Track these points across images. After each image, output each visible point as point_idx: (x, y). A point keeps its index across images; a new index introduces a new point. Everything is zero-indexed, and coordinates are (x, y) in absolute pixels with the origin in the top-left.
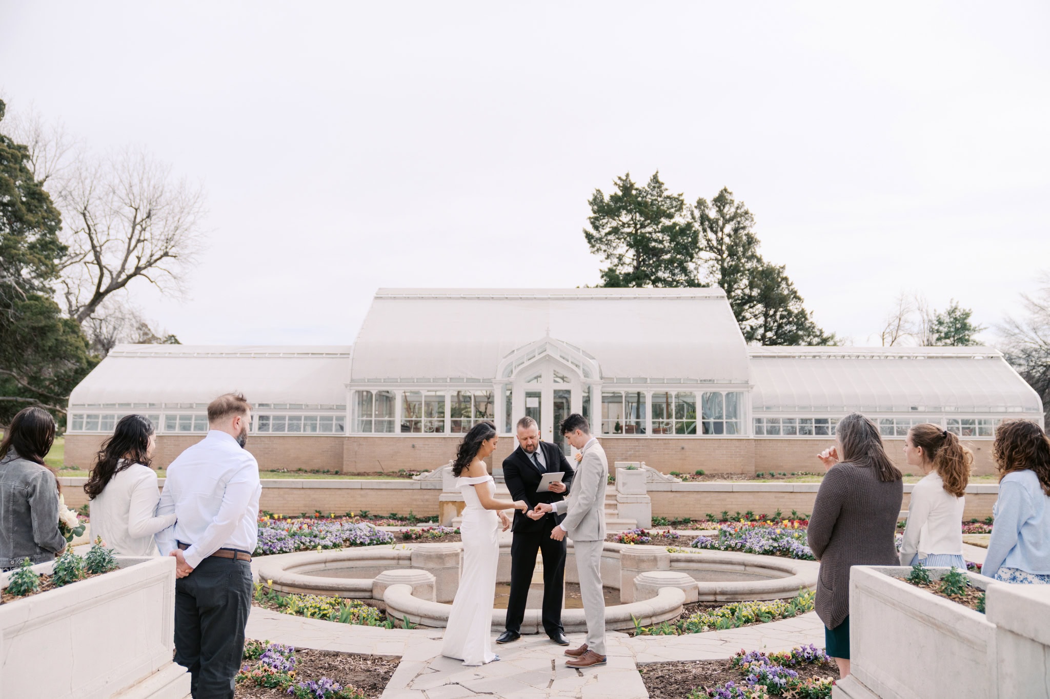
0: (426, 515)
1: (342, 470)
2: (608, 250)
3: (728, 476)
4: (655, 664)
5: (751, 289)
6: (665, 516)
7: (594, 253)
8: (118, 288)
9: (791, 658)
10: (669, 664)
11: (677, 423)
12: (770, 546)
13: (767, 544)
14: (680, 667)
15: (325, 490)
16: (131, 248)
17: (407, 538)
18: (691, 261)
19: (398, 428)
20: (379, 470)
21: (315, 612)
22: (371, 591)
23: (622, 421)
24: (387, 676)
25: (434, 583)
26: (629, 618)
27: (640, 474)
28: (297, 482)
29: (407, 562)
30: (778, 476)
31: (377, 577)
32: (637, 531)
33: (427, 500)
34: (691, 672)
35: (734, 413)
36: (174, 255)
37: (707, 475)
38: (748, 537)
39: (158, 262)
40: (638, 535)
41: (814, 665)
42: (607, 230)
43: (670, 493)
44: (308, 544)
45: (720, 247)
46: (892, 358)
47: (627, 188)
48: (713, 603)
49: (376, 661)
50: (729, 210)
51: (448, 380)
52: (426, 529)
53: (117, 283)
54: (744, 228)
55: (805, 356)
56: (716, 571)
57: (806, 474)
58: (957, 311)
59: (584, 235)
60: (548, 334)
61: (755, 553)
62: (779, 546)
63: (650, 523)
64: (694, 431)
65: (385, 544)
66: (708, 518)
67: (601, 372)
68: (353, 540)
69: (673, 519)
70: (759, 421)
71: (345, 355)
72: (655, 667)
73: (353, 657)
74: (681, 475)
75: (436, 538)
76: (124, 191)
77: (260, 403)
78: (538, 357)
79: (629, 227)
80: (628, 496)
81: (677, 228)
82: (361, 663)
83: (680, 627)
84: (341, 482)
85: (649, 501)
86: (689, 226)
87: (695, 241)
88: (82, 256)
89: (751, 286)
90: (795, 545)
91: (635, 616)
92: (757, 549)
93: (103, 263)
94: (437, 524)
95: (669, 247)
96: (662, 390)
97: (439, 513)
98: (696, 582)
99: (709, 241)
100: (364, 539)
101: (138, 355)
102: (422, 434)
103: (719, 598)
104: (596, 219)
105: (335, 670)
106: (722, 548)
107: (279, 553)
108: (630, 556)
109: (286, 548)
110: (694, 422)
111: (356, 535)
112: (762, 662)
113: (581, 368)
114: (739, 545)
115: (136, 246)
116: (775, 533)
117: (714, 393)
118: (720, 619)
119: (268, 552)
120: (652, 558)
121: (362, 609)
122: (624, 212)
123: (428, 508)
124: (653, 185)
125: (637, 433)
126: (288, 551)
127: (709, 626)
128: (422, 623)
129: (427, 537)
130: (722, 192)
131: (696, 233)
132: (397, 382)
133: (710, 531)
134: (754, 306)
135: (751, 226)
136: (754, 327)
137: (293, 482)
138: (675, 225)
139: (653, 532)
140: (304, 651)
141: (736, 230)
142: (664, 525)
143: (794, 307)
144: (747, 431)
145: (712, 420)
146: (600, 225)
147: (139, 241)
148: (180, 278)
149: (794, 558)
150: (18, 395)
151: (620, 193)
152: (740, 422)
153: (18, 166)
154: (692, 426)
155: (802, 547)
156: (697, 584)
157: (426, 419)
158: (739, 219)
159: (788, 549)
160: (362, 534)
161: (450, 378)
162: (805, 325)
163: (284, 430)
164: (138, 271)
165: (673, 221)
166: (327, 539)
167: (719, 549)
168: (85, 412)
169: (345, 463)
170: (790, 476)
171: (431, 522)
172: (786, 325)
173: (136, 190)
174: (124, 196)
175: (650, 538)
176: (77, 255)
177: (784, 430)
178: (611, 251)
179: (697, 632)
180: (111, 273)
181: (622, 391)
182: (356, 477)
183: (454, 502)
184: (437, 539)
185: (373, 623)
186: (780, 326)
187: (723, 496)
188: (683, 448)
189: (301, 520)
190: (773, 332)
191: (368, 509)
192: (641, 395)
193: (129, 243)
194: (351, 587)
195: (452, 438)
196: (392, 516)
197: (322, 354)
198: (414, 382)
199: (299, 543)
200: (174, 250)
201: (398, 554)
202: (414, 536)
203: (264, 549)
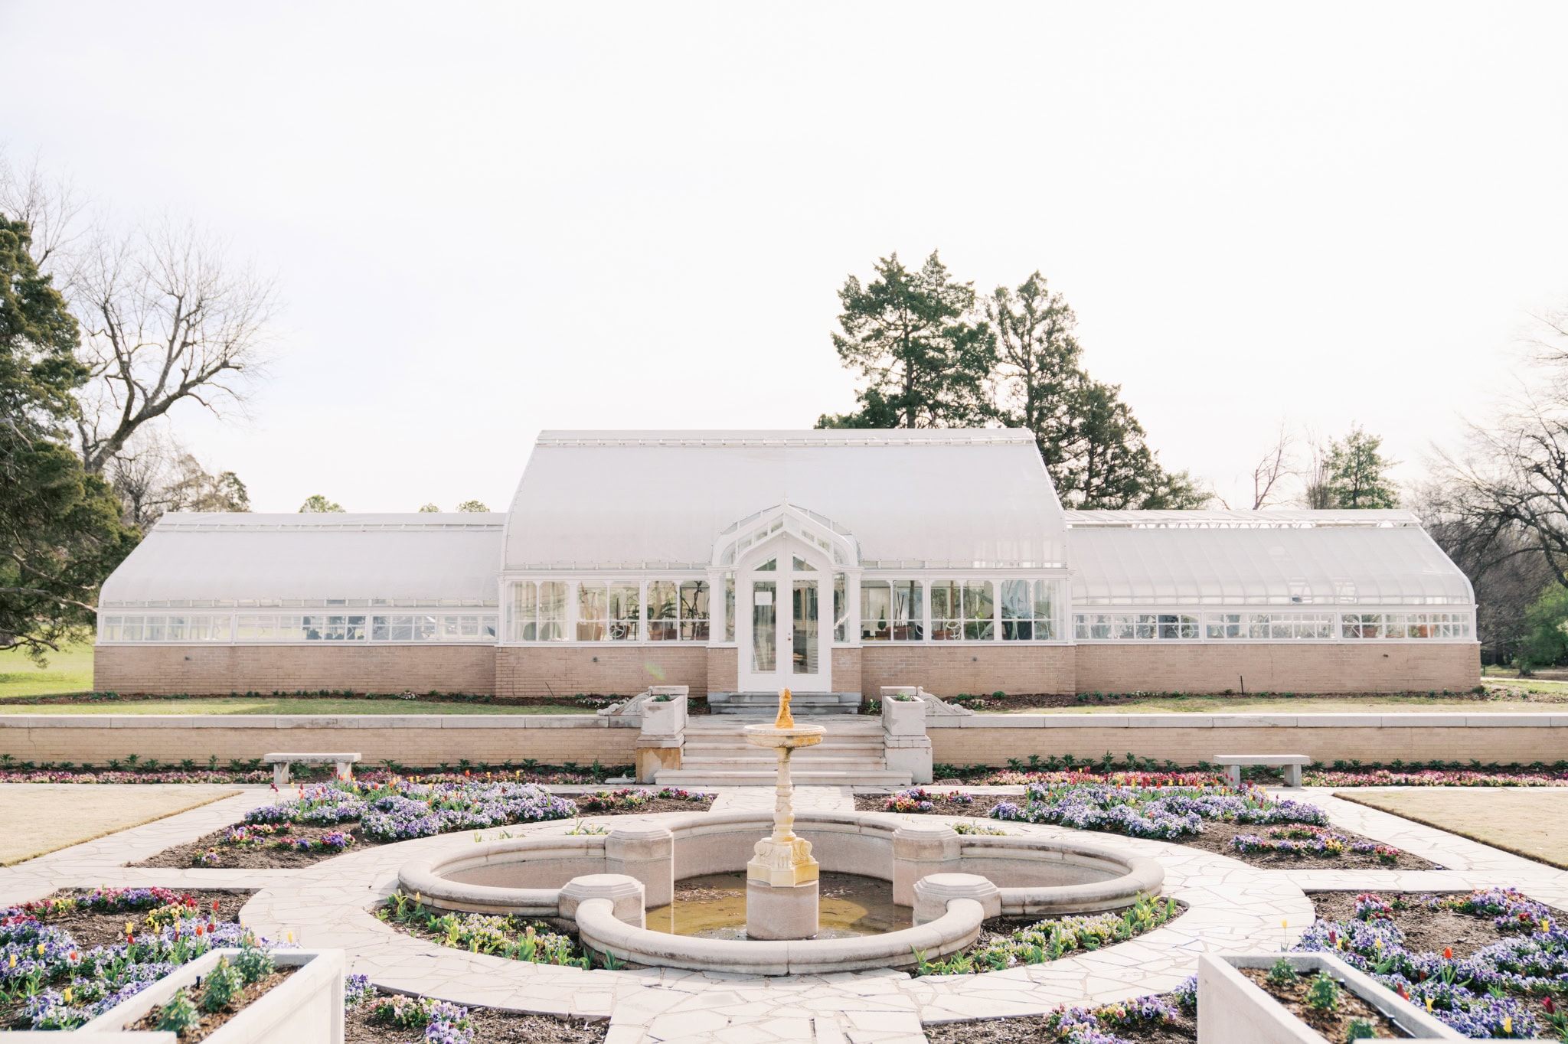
0: (618, 764)
2: (866, 362)
3: (1038, 700)
4: (947, 1022)
5: (1072, 417)
6: (950, 762)
7: (846, 366)
8: (156, 414)
9: (1125, 1016)
11: (966, 624)
12: (1097, 817)
13: (1092, 812)
14: (980, 1028)
15: (473, 731)
16: (174, 355)
17: (594, 808)
18: (985, 377)
19: (572, 633)
20: (547, 696)
21: (484, 944)
22: (559, 907)
23: (889, 620)
25: (643, 894)
26: (910, 950)
27: (917, 707)
28: (434, 719)
29: (600, 852)
30: (1109, 700)
31: (563, 887)
32: (914, 791)
33: (618, 744)
34: (995, 1035)
35: (1045, 609)
36: (237, 366)
37: (1008, 700)
38: (1067, 803)
39: (214, 375)
40: (916, 797)
41: (1155, 1026)
42: (865, 333)
43: (958, 731)
44: (458, 821)
45: (1026, 357)
47: (893, 274)
48: (1020, 918)
49: (576, 1024)
50: (1040, 305)
51: (642, 565)
52: (618, 790)
53: (154, 407)
54: (1061, 330)
56: (1023, 860)
57: (1147, 696)
58: (1361, 437)
59: (832, 341)
61: (1077, 827)
62: (1109, 818)
63: (931, 774)
64: (990, 635)
65: (563, 818)
66: (1010, 765)
67: (859, 552)
68: (520, 814)
69: (963, 768)
70: (1081, 618)
71: (496, 527)
72: (946, 1028)
74: (973, 703)
75: (636, 808)
76: (162, 272)
77: (374, 597)
78: (770, 536)
79: (896, 329)
80: (901, 738)
81: (966, 330)
82: (556, 1027)
83: (977, 960)
84: (496, 719)
85: (930, 745)
86: (983, 327)
87: (991, 349)
89: (1072, 412)
90: (1132, 816)
91: (919, 947)
92: (1081, 823)
93: (133, 378)
94: (634, 780)
95: (953, 357)
96: (943, 579)
97: (635, 761)
98: (999, 890)
99: (1010, 347)
100: (534, 811)
101: (197, 528)
102: (608, 642)
103: (1029, 910)
104: (849, 317)
106: (1031, 820)
108: (907, 839)
109: (428, 829)
110: (987, 623)
111: (524, 805)
112: (1087, 1024)
113: (832, 549)
114: (1055, 814)
115: (180, 351)
116: (1103, 795)
117: (1018, 582)
118: (1032, 946)
119: (404, 836)
120: (937, 843)
121: (548, 936)
122: (889, 308)
123: (619, 754)
124: (930, 269)
125: (910, 637)
126: (432, 833)
127: (1015, 957)
128: (632, 960)
129: (622, 806)
130: (1032, 278)
131: (992, 339)
132: (569, 569)
133: (1013, 787)
134: (1075, 441)
135: (1071, 328)
136: (1074, 471)
137: (428, 719)
138: (962, 326)
139: (936, 790)
141: (1050, 333)
142: (949, 777)
143: (1131, 443)
144: (1066, 635)
145: (1015, 620)
146: (855, 326)
147: (184, 344)
148: (246, 399)
149: (1130, 835)
151: (883, 281)
152: (1055, 622)
153: (14, 253)
154: (988, 628)
155: (1141, 819)
156: (999, 893)
157: (612, 618)
158: (1054, 318)
159: (1121, 823)
160: (530, 801)
161: (646, 563)
162: (1148, 468)
164: (184, 390)
165: (960, 320)
166: (483, 812)
167: (1027, 821)
168: (123, 613)
169: (497, 684)
170: (1123, 700)
171: (625, 776)
172: (1121, 468)
173: (180, 270)
174: (163, 281)
175: (932, 804)
176: (94, 365)
178: (870, 363)
179: (999, 969)
180: (144, 392)
181: (889, 578)
182: (516, 709)
183: (657, 749)
185: (566, 960)
186: (1111, 470)
187: (1032, 733)
188: (975, 660)
189: (442, 776)
190: (1102, 479)
191: (535, 757)
192: (916, 585)
193: (171, 348)
194: (530, 901)
195: (650, 648)
196: (568, 766)
197: (461, 526)
198: (594, 569)
199: (446, 820)
200: (236, 357)
201: (587, 841)
202: (604, 804)
203: (397, 832)
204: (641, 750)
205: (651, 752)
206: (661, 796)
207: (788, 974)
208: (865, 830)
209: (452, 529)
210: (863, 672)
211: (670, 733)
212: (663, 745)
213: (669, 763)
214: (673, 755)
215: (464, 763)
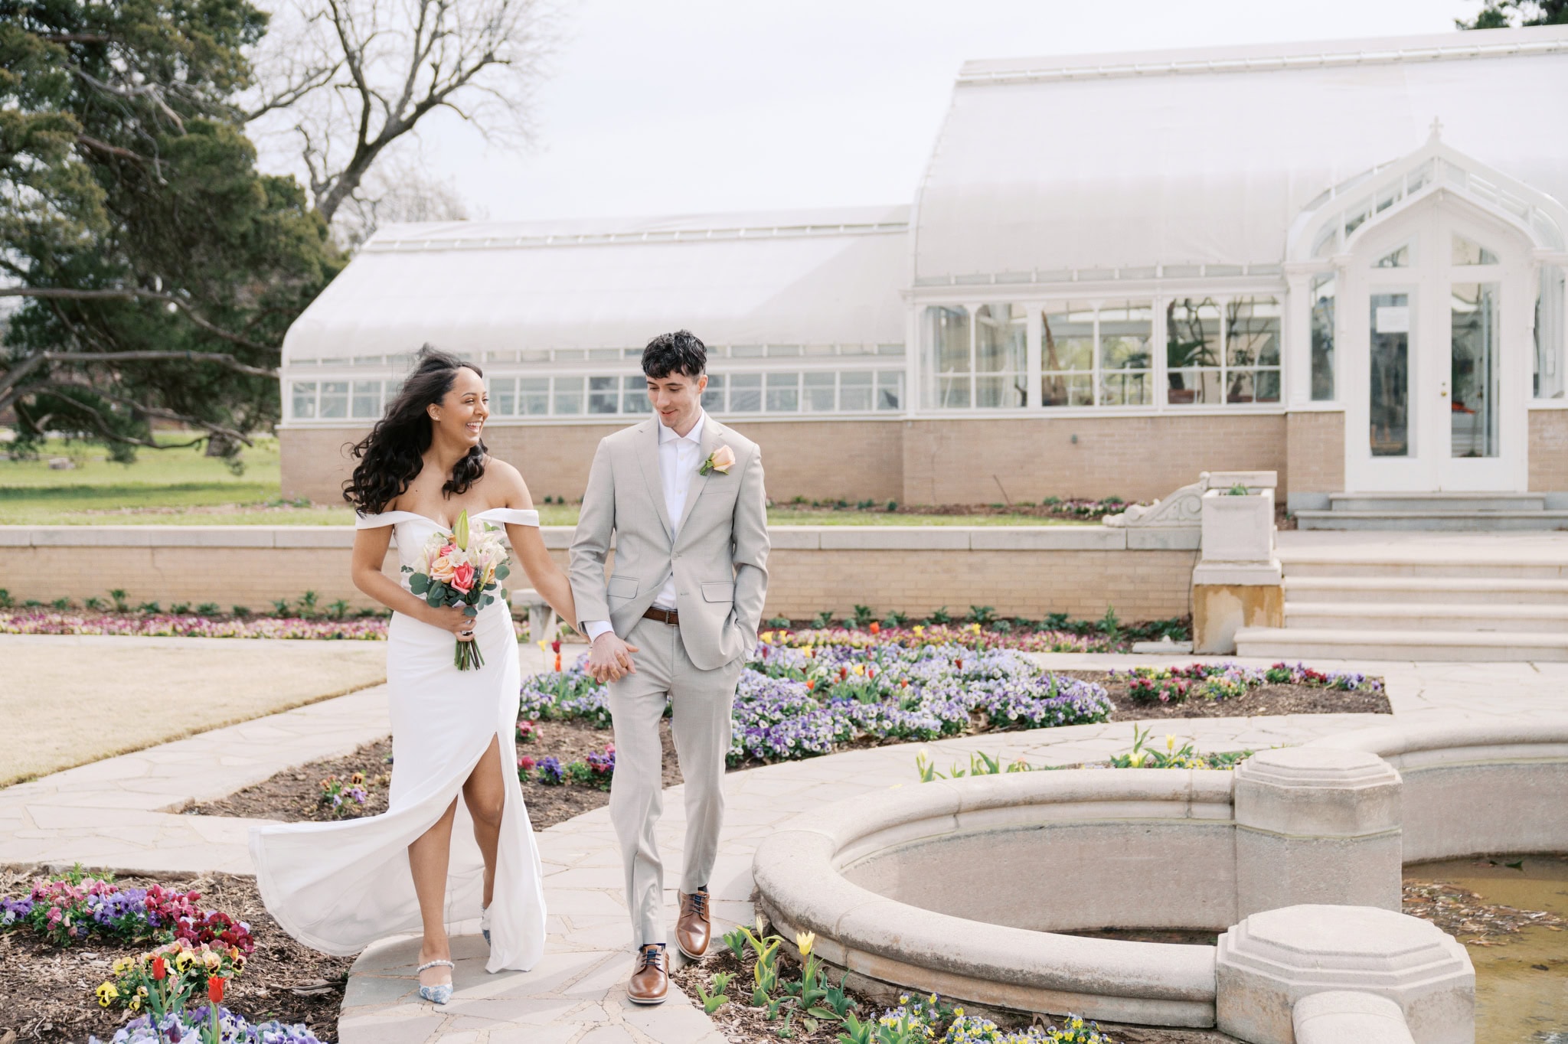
1: (902, 502)
8: (401, 132)
16: (422, 51)
17: (1146, 698)
19: (1035, 396)
20: (999, 500)
22: (1212, 1002)
28: (806, 534)
29: (1219, 811)
33: (1144, 580)
36: (505, 59)
39: (476, 74)
44: (870, 725)
51: (1160, 272)
52: (1173, 665)
53: (400, 122)
60: (1436, 135)
65: (1090, 721)
68: (998, 711)
71: (891, 226)
75: (1229, 702)
78: (1411, 199)
84: (917, 533)
88: (328, 73)
93: (369, 84)
97: (1191, 616)
100: (1027, 706)
102: (1097, 410)
107: (793, 758)
109: (811, 740)
111: (1005, 695)
113: (1532, 221)
115: (430, 45)
119: (762, 755)
123: (1146, 599)
126: (818, 749)
129: (1199, 696)
132: (1029, 281)
137: (795, 533)
147: (435, 35)
148: (519, 104)
150: (194, 348)
157: (1104, 371)
160: (1021, 692)
161: (1166, 268)
163: (758, 408)
164: (436, 96)
166: (923, 709)
168: (319, 377)
169: (906, 483)
171: (1166, 638)
176: (320, 72)
180: (386, 104)
183: (1235, 588)
184: (1232, 703)
189: (824, 634)
191: (990, 603)
193: (418, 42)
194: (1131, 982)
195: (1171, 417)
196: (1055, 621)
197: (837, 227)
198: (1071, 280)
199: (847, 722)
200: (505, 46)
201: (1189, 785)
202: (1164, 695)
203: (749, 744)
204: (1203, 590)
205: (1225, 594)
206: (1274, 679)
209: (821, 232)
211: (1261, 558)
212: (1247, 581)
213: (1259, 614)
214: (1267, 599)
215: (862, 611)
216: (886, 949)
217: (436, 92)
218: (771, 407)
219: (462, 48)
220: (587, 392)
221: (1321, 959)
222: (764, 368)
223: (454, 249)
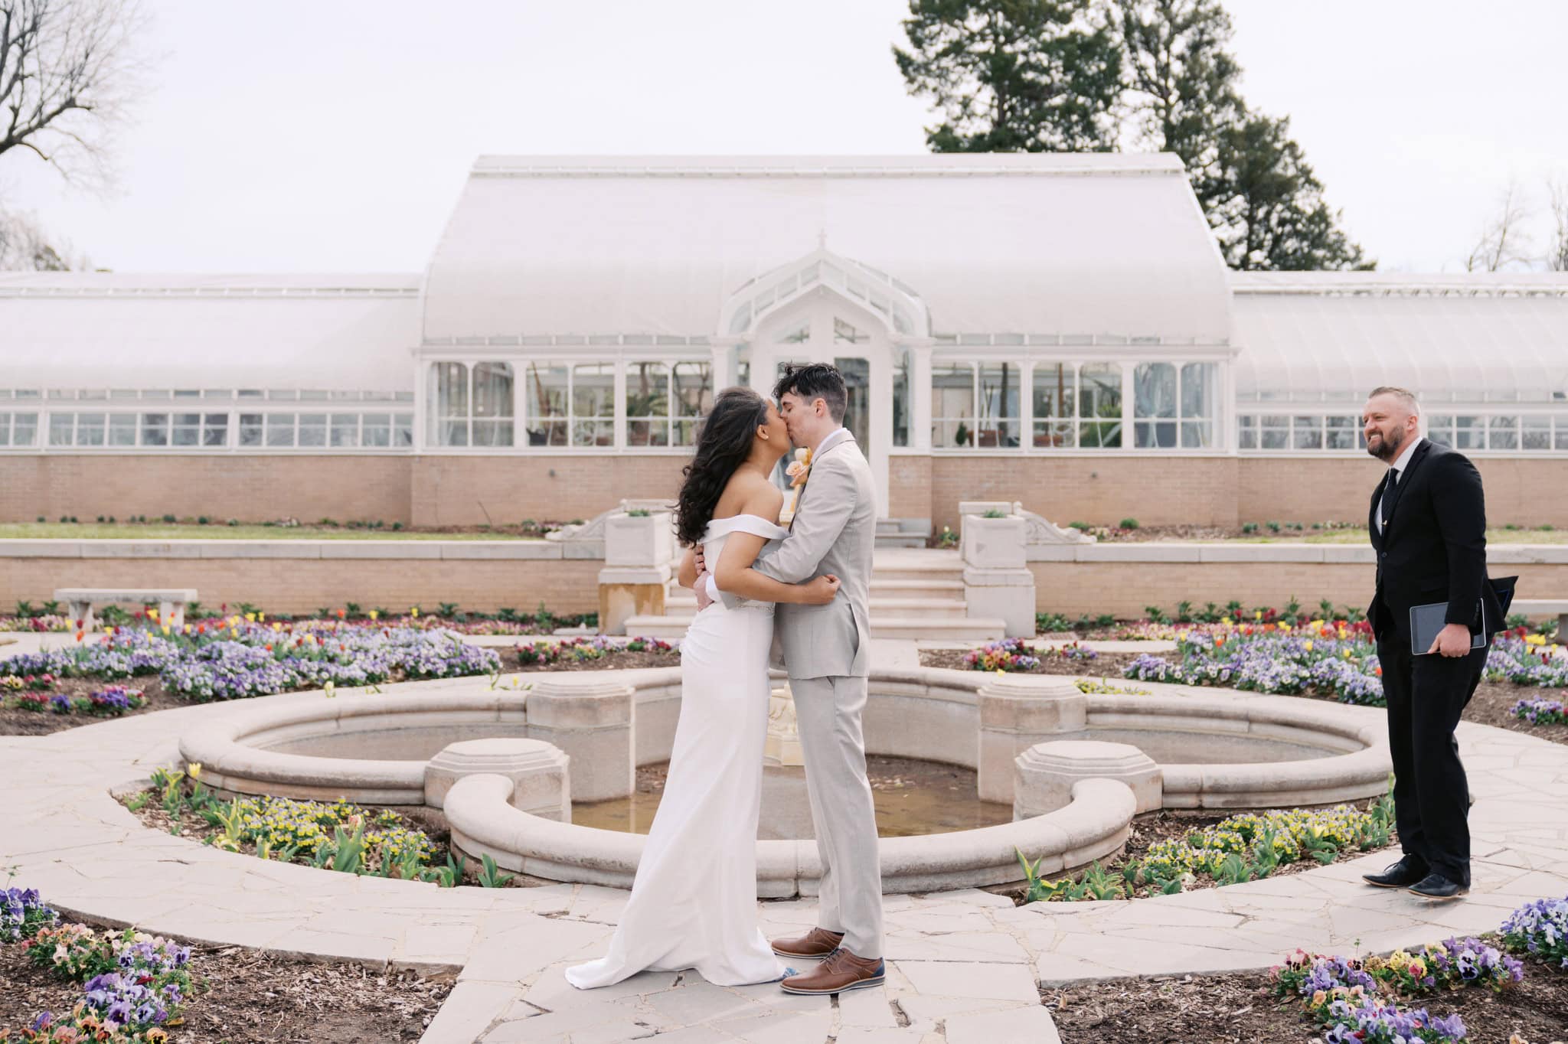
0: (575, 611)
1: (408, 522)
2: (940, 88)
3: (1186, 531)
4: (1085, 983)
5: (1224, 168)
6: (1060, 612)
7: (913, 94)
9: (1425, 973)
10: (1117, 983)
11: (1083, 426)
12: (1293, 676)
13: (1285, 671)
14: (1146, 994)
15: (367, 562)
17: (527, 660)
18: (1105, 109)
19: (521, 438)
20: (483, 521)
21: (285, 842)
22: (422, 788)
23: (972, 423)
24: (415, 1028)
25: (565, 771)
26: (1012, 859)
27: (1013, 527)
28: (310, 546)
29: (517, 717)
30: (1288, 530)
31: (435, 758)
32: (1008, 644)
33: (576, 582)
34: (1176, 1008)
35: (1196, 404)
36: (87, 104)
37: (1143, 530)
38: (1243, 656)
39: (56, 118)
40: (1012, 652)
41: (1483, 992)
42: (940, 46)
43: (1072, 566)
44: (314, 676)
45: (1162, 82)
46: (1516, 295)
48: (1194, 813)
49: (401, 978)
50: (1182, 7)
51: (621, 340)
52: (568, 641)
54: (1211, 43)
55: (1339, 292)
56: (1185, 733)
57: (1342, 527)
59: (894, 58)
60: (822, 244)
61: (1263, 691)
62: (1312, 676)
63: (1032, 625)
64: (1116, 442)
65: (480, 674)
66: (1149, 615)
67: (930, 321)
68: (412, 667)
69: (1079, 619)
70: (1246, 421)
71: (411, 291)
72: (1084, 993)
73: (342, 969)
74: (1092, 530)
75: (589, 662)
77: (242, 388)
78: (802, 291)
79: (983, 40)
80: (990, 572)
81: (1078, 42)
82: (360, 985)
83: (1129, 877)
84: (400, 546)
85: (1032, 583)
86: (1100, 37)
87: (1112, 74)
89: (1224, 162)
90: (1348, 674)
91: (1027, 855)
92: (1268, 684)
94: (595, 630)
95: (1061, 80)
96: (1049, 359)
97: (598, 608)
98: (1158, 767)
99: (1141, 69)
100: (434, 664)
102: (570, 449)
103: (1208, 801)
104: (918, 25)
105: (286, 1010)
106: (1190, 680)
107: (249, 696)
108: (999, 701)
109: (264, 684)
110: (1114, 425)
111: (419, 656)
112: (1358, 987)
113: (891, 313)
114: (1226, 673)
115: (10, 87)
116: (1297, 648)
117: (1153, 367)
118: (1221, 855)
119: (225, 694)
120: (1049, 706)
121: (392, 834)
123: (576, 597)
125: (1002, 444)
126: (269, 691)
127: (1195, 872)
128: (526, 871)
129: (569, 659)
131: (1115, 54)
132: (517, 344)
133: (1158, 643)
134: (1228, 199)
135: (1226, 40)
136: (1228, 243)
138: (1073, 35)
139: (1042, 644)
140: (228, 952)
141: (1195, 47)
142: (1060, 630)
143: (1305, 201)
144: (1225, 442)
145: (1153, 420)
146: (926, 37)
148: (99, 149)
149: (1346, 702)
152: (1210, 424)
154: (1113, 432)
155: (1362, 678)
156: (1159, 771)
157: (577, 418)
158: (1202, 25)
159: (1331, 683)
160: (432, 653)
161: (625, 337)
162: (1327, 236)
163: (291, 444)
164: (15, 136)
165: (1070, 27)
166: (354, 665)
167: (1184, 682)
169: (414, 508)
170: (1309, 530)
171: (583, 625)
172: (1290, 238)
175: (1036, 660)
177: (1296, 440)
178: (946, 89)
179: (1169, 892)
181: (974, 363)
182: (434, 535)
183: (629, 587)
184: (591, 663)
185: (413, 871)
186: (1277, 240)
187: (1180, 571)
188: (1094, 476)
190: (1265, 253)
191: (456, 601)
192: (1010, 367)
194: (376, 779)
195: (629, 457)
196: (503, 614)
197: (367, 290)
198: (550, 344)
199: (294, 673)
200: (86, 93)
201: (498, 700)
202: (542, 657)
203: (216, 688)
204: (605, 589)
205: (622, 590)
206: (631, 648)
207: (797, 896)
208: (935, 692)
209: (354, 294)
210: (933, 493)
211: (650, 564)
212: (638, 580)
213: (647, 605)
214: (652, 594)
215: (353, 607)
216: (244, 773)
217: (15, 133)
218: (302, 442)
219: (43, 93)
220: (139, 427)
221: (474, 759)
222: (297, 410)
223: (20, 297)
